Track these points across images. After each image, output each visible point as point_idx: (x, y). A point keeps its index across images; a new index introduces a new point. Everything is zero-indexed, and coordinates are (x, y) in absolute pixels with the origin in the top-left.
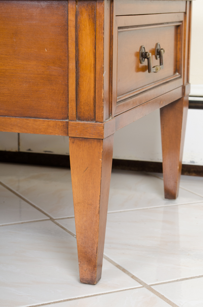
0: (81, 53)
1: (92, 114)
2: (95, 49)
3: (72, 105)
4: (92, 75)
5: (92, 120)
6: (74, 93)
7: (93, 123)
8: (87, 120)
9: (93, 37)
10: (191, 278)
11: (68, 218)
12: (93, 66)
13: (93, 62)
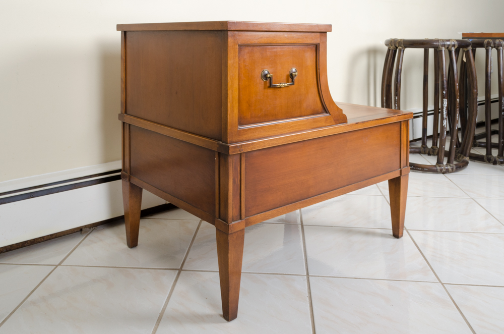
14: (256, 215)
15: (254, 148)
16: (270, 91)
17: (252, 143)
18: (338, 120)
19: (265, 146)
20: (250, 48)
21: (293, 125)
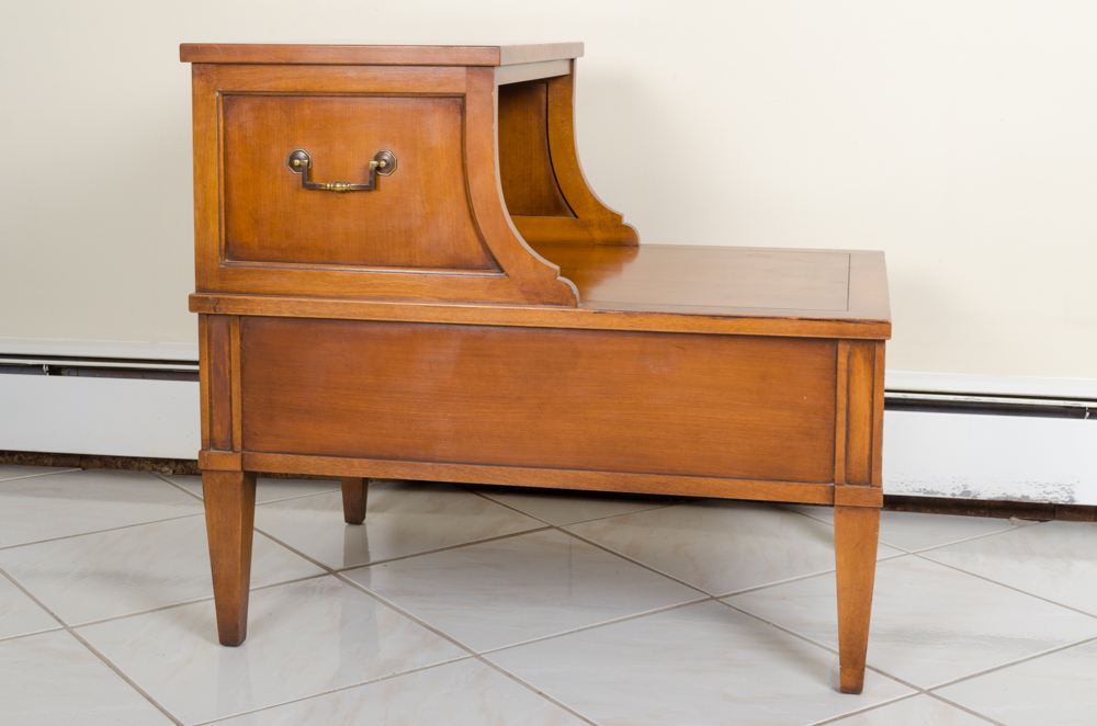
0: (852, 402)
1: (866, 476)
2: (873, 397)
3: (840, 465)
4: (867, 429)
5: (866, 484)
6: (843, 451)
7: (868, 487)
8: (859, 484)
9: (870, 383)
10: (980, 674)
11: (734, 594)
12: (868, 418)
13: (868, 413)
14: (272, 455)
15: (252, 310)
16: (311, 198)
17: (246, 301)
18: (538, 294)
19: (280, 312)
20: (257, 101)
21: (377, 281)
